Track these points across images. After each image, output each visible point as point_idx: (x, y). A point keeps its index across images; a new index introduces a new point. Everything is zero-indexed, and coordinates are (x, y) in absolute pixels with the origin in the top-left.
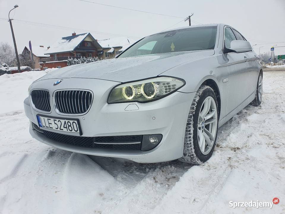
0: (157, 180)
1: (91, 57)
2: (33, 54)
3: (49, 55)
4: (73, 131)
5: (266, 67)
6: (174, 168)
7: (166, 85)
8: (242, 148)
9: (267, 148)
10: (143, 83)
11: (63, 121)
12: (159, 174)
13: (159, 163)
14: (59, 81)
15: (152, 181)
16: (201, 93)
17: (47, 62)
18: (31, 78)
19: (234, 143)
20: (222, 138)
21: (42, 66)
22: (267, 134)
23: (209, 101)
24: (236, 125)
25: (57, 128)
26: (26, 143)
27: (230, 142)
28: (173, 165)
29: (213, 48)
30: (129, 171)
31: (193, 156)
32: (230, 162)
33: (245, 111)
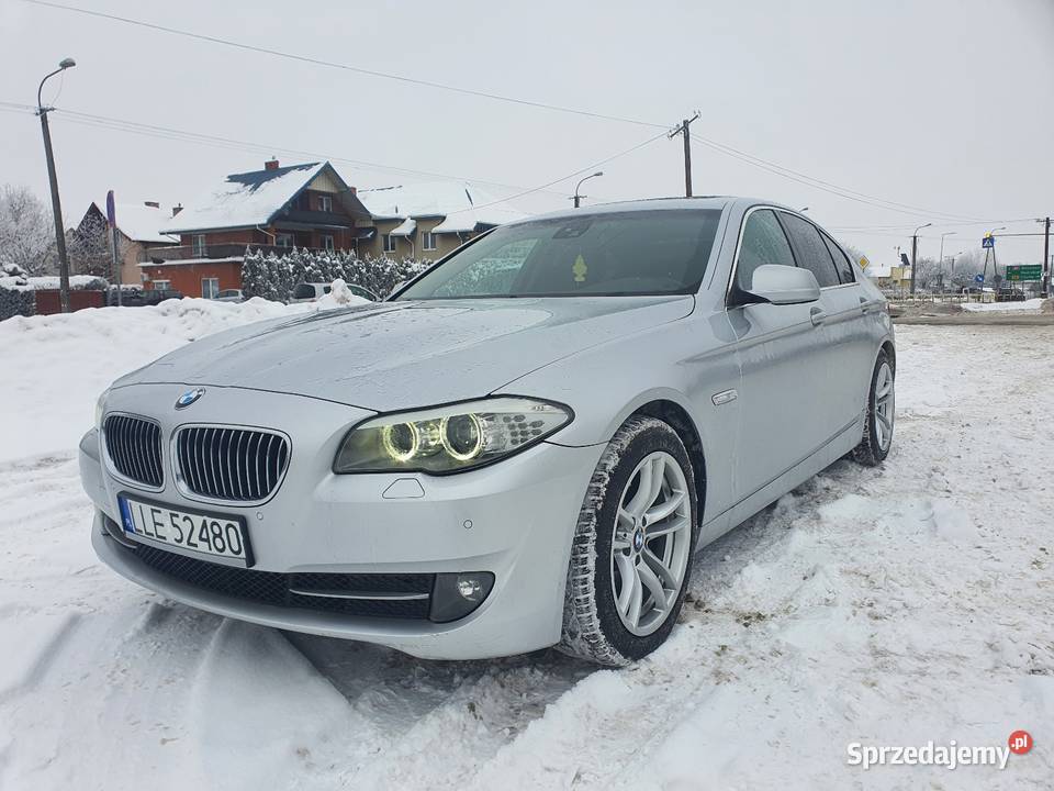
0: (479, 711)
1: (329, 248)
2: (117, 232)
3: (178, 238)
4: (228, 552)
5: (960, 309)
6: (541, 674)
7: (513, 422)
8: (772, 615)
9: (848, 619)
10: (446, 414)
11: (198, 520)
12: (489, 696)
13: (498, 658)
14: (193, 395)
15: (462, 716)
16: (626, 442)
17: (167, 263)
18: (107, 335)
19: (753, 597)
20: (719, 578)
21: (150, 275)
22: (864, 572)
23: (655, 467)
24: (778, 534)
25: (179, 538)
26: (78, 573)
27: (740, 594)
28: (540, 666)
29: (692, 288)
30: (399, 680)
31: (595, 639)
32: (721, 661)
33: (828, 482)
